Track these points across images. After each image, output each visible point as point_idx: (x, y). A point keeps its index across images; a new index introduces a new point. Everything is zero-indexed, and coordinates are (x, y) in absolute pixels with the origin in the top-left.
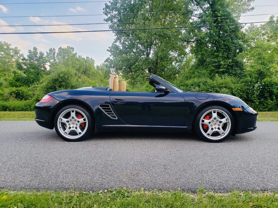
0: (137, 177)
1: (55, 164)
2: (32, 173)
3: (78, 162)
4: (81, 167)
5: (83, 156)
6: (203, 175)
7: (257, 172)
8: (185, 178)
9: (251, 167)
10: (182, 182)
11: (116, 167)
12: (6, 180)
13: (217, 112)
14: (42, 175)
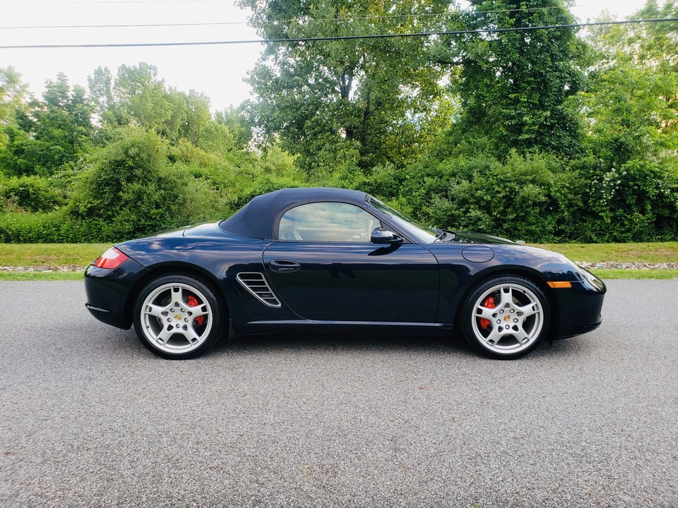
0: (335, 477)
1: (147, 436)
2: (98, 467)
3: (199, 429)
4: (206, 448)
5: (207, 410)
6: (478, 468)
7: (597, 459)
8: (440, 479)
9: (584, 444)
10: (433, 493)
11: (286, 446)
12: (44, 491)
13: (512, 290)
14: (122, 476)
